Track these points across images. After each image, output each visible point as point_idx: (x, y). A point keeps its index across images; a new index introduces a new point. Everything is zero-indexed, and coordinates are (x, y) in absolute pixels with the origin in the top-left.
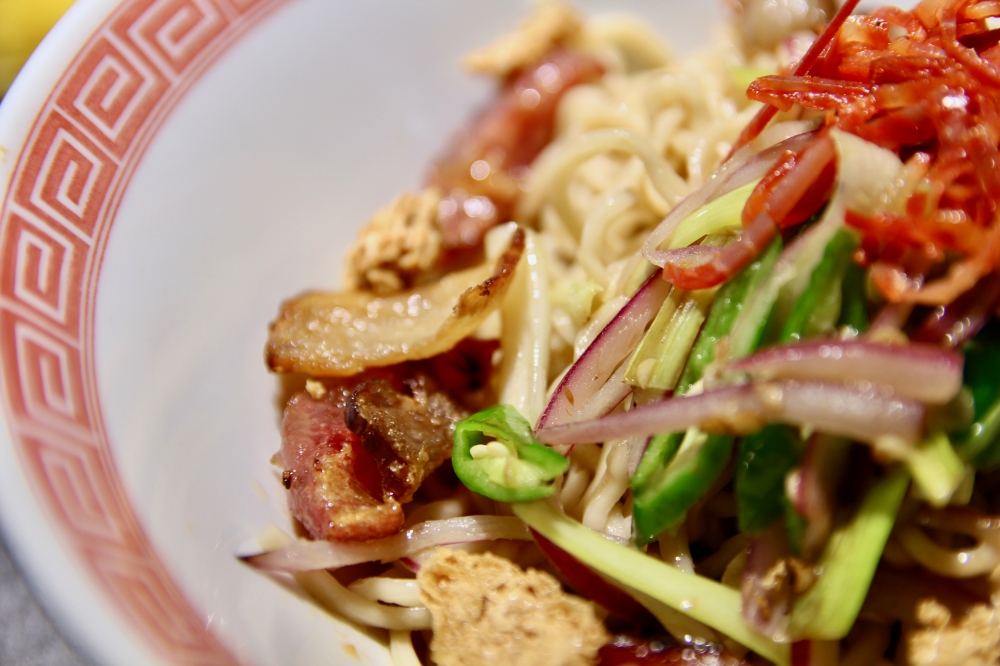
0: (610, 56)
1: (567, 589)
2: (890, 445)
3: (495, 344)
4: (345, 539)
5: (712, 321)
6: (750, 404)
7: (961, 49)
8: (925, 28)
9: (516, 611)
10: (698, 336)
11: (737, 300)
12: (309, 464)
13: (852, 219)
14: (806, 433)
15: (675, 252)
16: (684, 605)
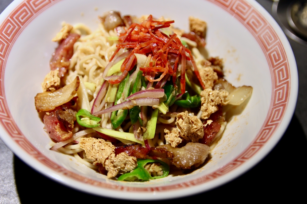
0: (78, 32)
1: (106, 140)
2: (155, 106)
3: (77, 97)
4: (64, 140)
5: (119, 89)
6: (131, 104)
7: (153, 35)
8: (144, 28)
9: (99, 146)
10: (117, 92)
11: (123, 85)
12: (53, 128)
13: (141, 69)
14: (140, 106)
15: (109, 77)
16: (125, 138)
